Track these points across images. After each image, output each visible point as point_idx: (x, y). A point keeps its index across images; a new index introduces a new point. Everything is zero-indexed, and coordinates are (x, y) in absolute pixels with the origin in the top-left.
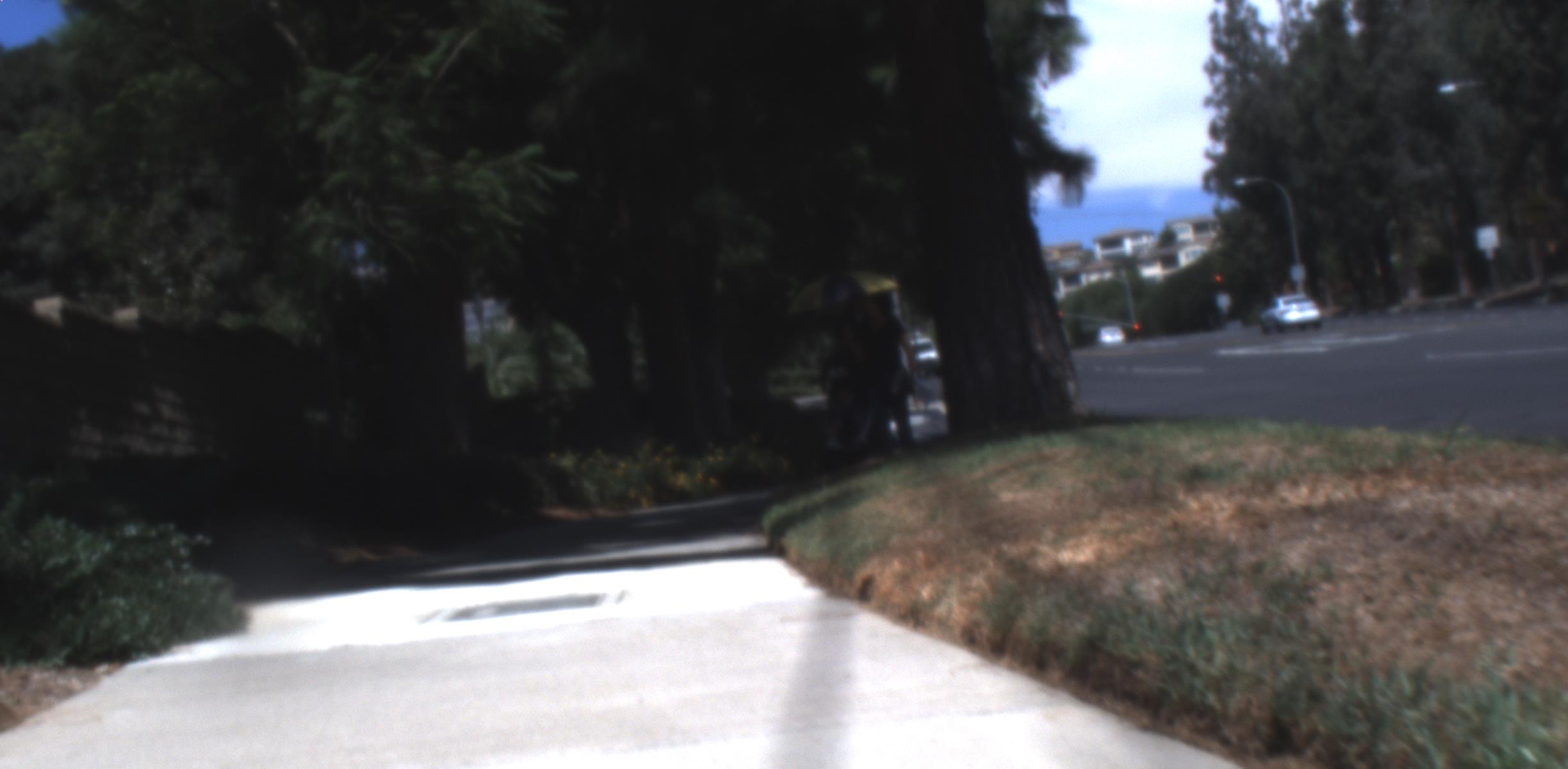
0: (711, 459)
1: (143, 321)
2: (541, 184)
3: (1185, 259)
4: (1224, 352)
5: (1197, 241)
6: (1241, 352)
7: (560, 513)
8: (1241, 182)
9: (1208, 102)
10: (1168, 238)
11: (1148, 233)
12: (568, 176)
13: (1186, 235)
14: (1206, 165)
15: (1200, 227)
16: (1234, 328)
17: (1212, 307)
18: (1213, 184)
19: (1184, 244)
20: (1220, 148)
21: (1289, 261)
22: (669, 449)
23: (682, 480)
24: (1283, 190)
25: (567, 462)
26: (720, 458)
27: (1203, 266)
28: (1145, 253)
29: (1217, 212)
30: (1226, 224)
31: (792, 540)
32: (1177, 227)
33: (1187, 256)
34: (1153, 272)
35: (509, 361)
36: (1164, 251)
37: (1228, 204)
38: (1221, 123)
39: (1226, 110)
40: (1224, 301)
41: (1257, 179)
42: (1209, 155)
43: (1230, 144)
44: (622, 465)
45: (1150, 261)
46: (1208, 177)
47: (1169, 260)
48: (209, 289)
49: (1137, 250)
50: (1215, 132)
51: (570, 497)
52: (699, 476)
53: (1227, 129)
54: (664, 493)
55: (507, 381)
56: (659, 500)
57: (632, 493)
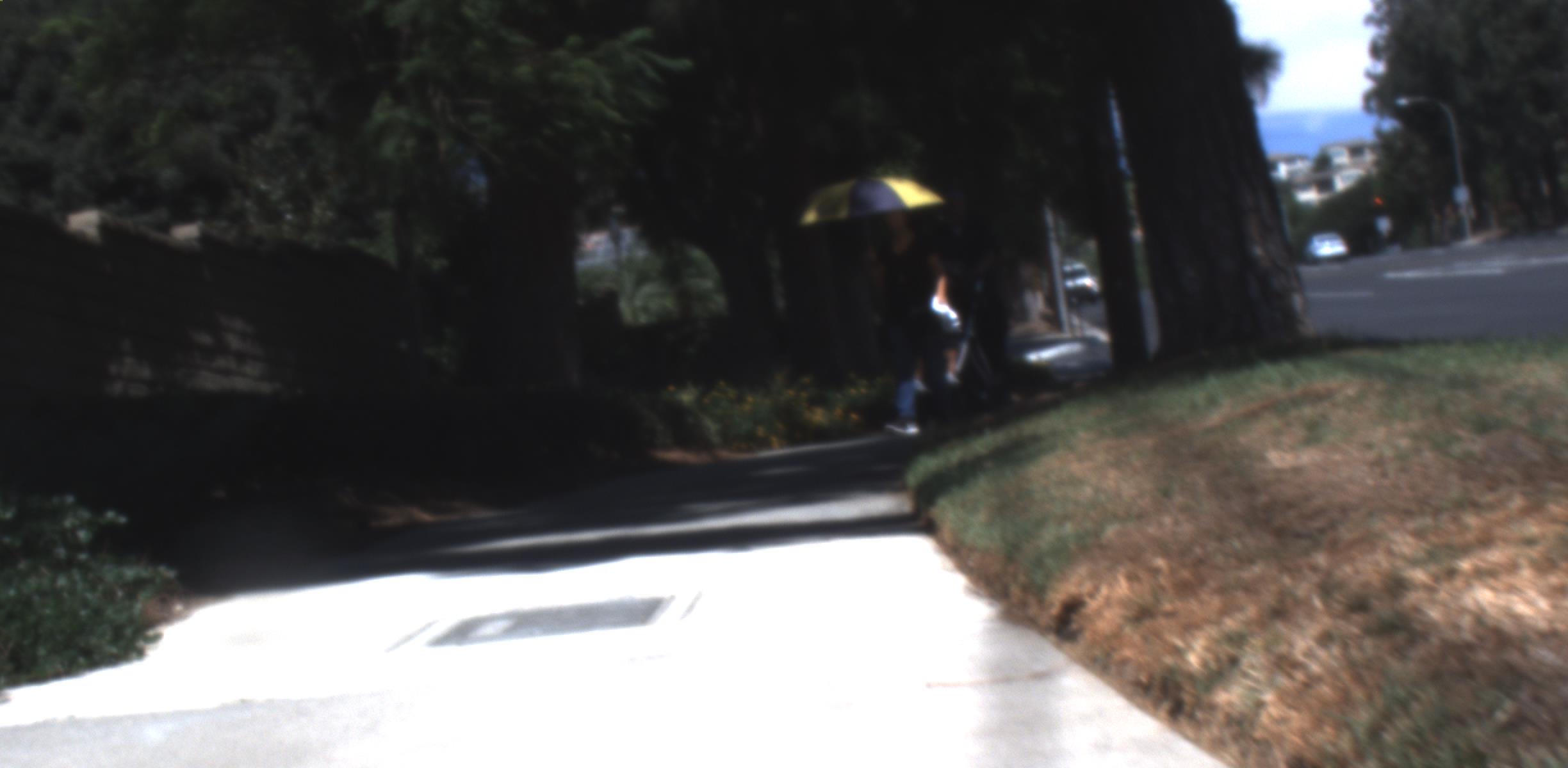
0: (853, 392)
1: (204, 238)
2: (650, 73)
3: (1341, 184)
4: (1391, 275)
5: (1355, 165)
6: (1410, 274)
7: (675, 455)
8: (1403, 102)
9: (1369, 20)
10: (1323, 163)
11: (1303, 158)
12: (683, 64)
13: (1342, 158)
14: (1367, 85)
15: (1356, 151)
16: (1394, 253)
17: (1372, 230)
18: (1374, 104)
19: (1341, 168)
20: (1380, 68)
21: (1450, 183)
22: (806, 380)
23: (818, 416)
24: (1447, 109)
25: (687, 397)
26: (863, 390)
27: (1362, 188)
28: (1300, 178)
29: (1379, 133)
30: (1385, 144)
31: (946, 511)
32: (1332, 151)
33: (1343, 179)
34: (1309, 196)
35: (648, 289)
36: (1320, 176)
37: (1389, 124)
38: (1381, 42)
39: (1385, 30)
40: (1384, 225)
41: (1421, 99)
42: (1370, 75)
43: (1392, 65)
44: (750, 399)
45: (1305, 186)
46: (1368, 98)
47: (1325, 184)
48: (330, 214)
49: (1292, 174)
50: (1376, 51)
51: (688, 437)
52: (838, 412)
53: (1388, 47)
54: (798, 432)
55: (645, 309)
56: (791, 440)
57: (761, 431)
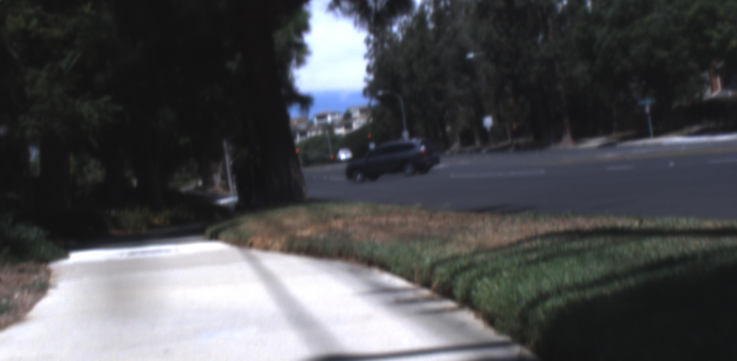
5: (361, 118)
8: (380, 93)
9: (366, 56)
10: (348, 116)
11: (339, 113)
12: (119, 108)
13: (356, 114)
14: (365, 84)
15: (363, 111)
18: (368, 92)
19: (356, 118)
20: (371, 77)
21: (401, 129)
24: (400, 98)
27: (363, 130)
28: (337, 123)
29: (369, 105)
30: (373, 112)
32: (352, 110)
33: (356, 124)
34: (341, 131)
36: (346, 122)
37: (374, 102)
38: (372, 66)
39: (373, 60)
41: (389, 92)
42: (366, 80)
43: (377, 76)
45: (340, 126)
46: (365, 89)
47: (348, 126)
49: (333, 121)
50: (369, 70)
53: (374, 69)
